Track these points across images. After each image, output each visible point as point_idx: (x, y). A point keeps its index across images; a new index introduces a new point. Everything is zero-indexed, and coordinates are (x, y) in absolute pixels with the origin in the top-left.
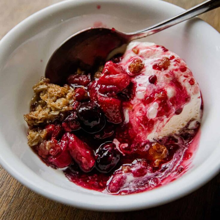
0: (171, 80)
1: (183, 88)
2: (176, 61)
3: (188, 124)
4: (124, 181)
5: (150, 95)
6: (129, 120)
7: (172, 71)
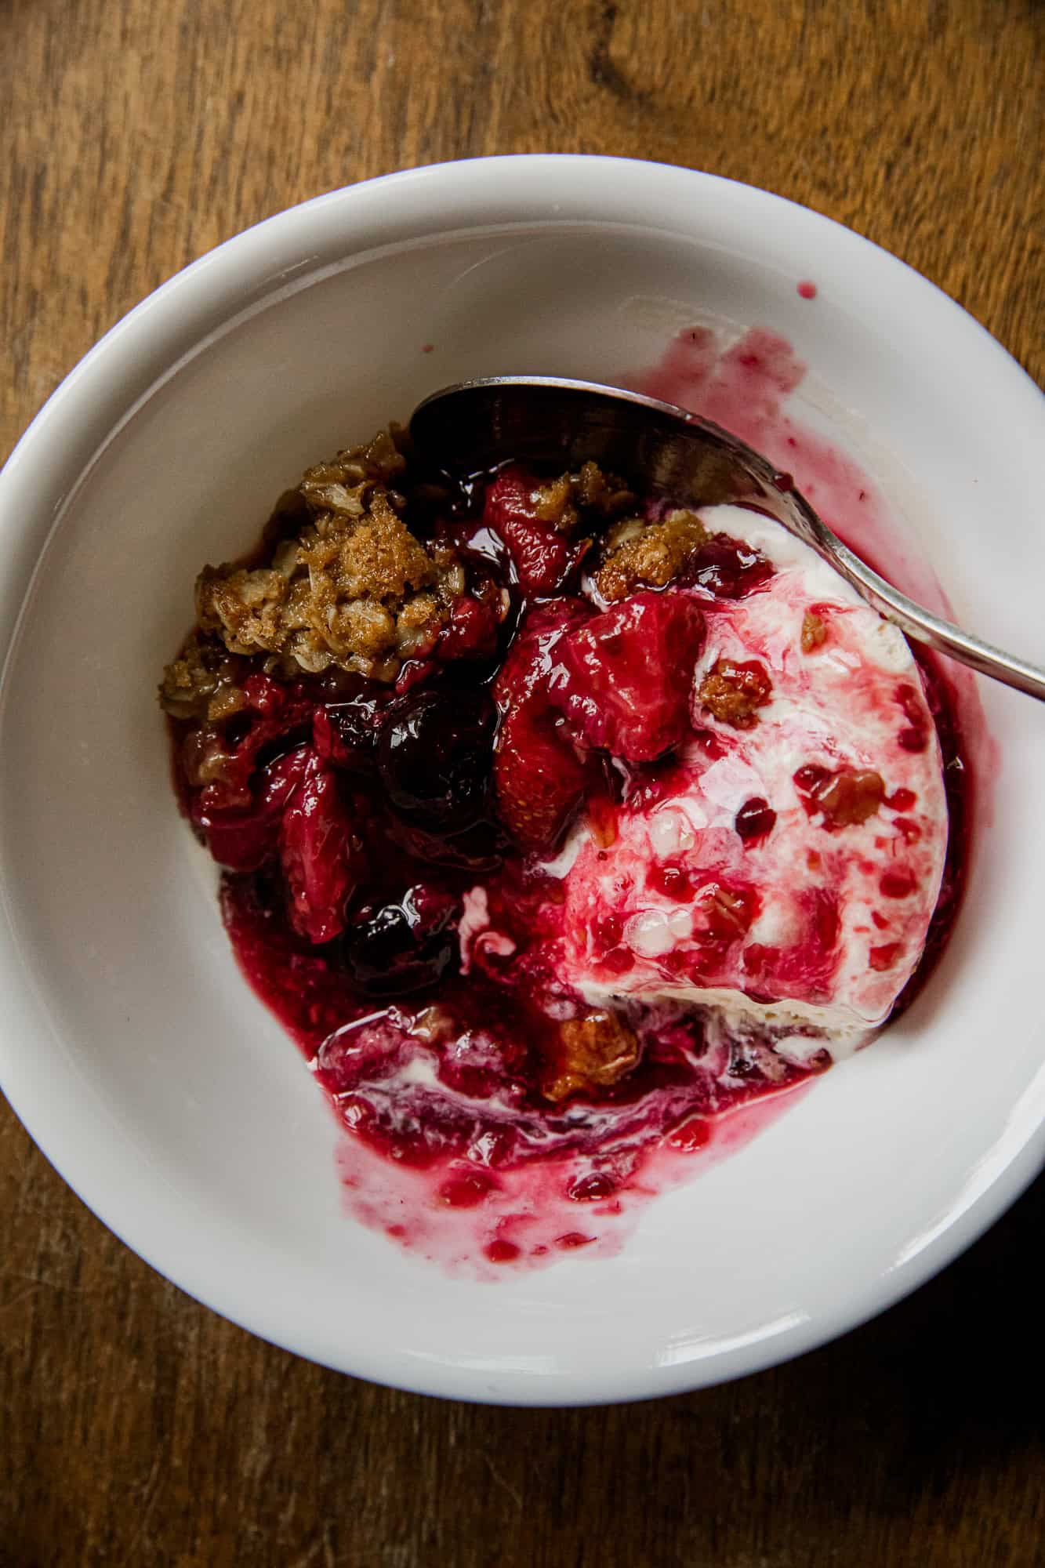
0: (816, 889)
1: (835, 951)
2: (899, 824)
3: (787, 1032)
4: (393, 1069)
5: (690, 868)
6: (569, 874)
7: (846, 854)
